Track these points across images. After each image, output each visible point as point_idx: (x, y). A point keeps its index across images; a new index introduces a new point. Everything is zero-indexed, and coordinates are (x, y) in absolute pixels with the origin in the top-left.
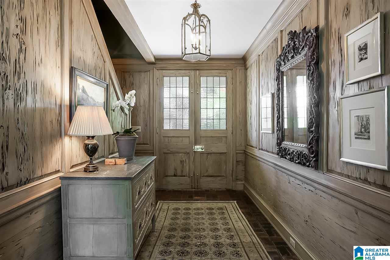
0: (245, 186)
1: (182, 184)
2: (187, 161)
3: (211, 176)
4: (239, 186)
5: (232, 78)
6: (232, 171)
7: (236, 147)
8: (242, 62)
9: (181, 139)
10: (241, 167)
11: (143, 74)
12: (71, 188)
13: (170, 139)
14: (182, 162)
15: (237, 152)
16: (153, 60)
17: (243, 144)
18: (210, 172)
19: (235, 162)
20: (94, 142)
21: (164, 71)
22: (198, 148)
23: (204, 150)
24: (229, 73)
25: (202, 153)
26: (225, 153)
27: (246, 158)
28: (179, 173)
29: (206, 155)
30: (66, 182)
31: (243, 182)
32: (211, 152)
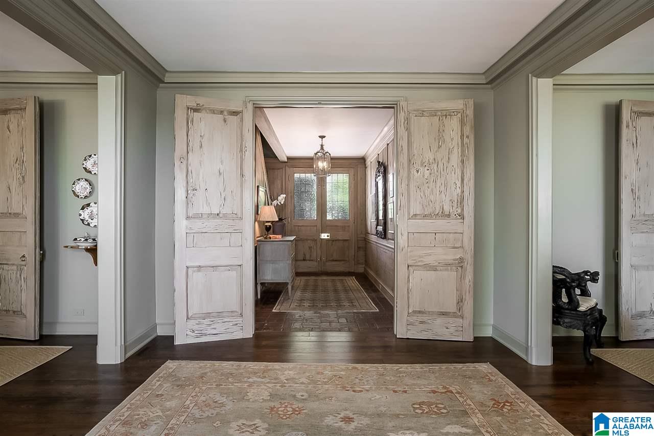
0: (365, 268)
1: (310, 267)
2: (315, 248)
3: (336, 260)
4: (361, 269)
5: (354, 175)
6: (354, 256)
7: (357, 234)
8: (363, 161)
9: (309, 227)
10: (361, 253)
11: (276, 170)
12: (261, 246)
13: (300, 227)
14: (310, 248)
15: (359, 239)
16: (286, 161)
17: (364, 233)
18: (335, 257)
19: (356, 248)
20: (270, 224)
21: (295, 169)
22: (324, 236)
23: (329, 237)
24: (352, 171)
25: (327, 240)
26: (348, 240)
27: (366, 244)
28: (308, 257)
29: (331, 242)
30: (259, 243)
31: (364, 266)
32: (336, 239)
